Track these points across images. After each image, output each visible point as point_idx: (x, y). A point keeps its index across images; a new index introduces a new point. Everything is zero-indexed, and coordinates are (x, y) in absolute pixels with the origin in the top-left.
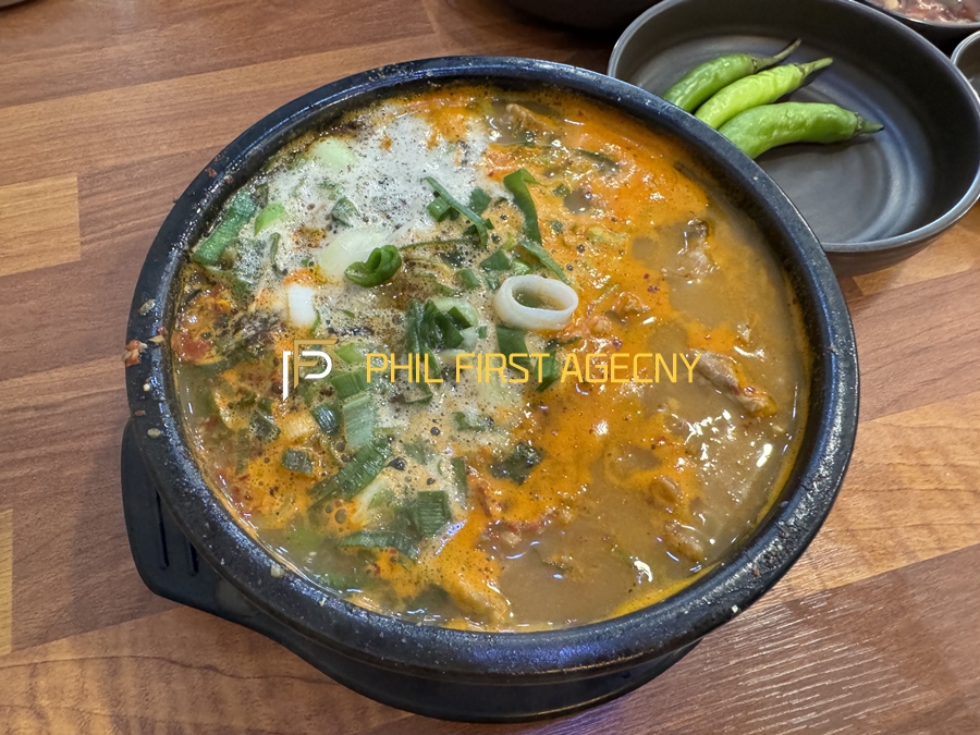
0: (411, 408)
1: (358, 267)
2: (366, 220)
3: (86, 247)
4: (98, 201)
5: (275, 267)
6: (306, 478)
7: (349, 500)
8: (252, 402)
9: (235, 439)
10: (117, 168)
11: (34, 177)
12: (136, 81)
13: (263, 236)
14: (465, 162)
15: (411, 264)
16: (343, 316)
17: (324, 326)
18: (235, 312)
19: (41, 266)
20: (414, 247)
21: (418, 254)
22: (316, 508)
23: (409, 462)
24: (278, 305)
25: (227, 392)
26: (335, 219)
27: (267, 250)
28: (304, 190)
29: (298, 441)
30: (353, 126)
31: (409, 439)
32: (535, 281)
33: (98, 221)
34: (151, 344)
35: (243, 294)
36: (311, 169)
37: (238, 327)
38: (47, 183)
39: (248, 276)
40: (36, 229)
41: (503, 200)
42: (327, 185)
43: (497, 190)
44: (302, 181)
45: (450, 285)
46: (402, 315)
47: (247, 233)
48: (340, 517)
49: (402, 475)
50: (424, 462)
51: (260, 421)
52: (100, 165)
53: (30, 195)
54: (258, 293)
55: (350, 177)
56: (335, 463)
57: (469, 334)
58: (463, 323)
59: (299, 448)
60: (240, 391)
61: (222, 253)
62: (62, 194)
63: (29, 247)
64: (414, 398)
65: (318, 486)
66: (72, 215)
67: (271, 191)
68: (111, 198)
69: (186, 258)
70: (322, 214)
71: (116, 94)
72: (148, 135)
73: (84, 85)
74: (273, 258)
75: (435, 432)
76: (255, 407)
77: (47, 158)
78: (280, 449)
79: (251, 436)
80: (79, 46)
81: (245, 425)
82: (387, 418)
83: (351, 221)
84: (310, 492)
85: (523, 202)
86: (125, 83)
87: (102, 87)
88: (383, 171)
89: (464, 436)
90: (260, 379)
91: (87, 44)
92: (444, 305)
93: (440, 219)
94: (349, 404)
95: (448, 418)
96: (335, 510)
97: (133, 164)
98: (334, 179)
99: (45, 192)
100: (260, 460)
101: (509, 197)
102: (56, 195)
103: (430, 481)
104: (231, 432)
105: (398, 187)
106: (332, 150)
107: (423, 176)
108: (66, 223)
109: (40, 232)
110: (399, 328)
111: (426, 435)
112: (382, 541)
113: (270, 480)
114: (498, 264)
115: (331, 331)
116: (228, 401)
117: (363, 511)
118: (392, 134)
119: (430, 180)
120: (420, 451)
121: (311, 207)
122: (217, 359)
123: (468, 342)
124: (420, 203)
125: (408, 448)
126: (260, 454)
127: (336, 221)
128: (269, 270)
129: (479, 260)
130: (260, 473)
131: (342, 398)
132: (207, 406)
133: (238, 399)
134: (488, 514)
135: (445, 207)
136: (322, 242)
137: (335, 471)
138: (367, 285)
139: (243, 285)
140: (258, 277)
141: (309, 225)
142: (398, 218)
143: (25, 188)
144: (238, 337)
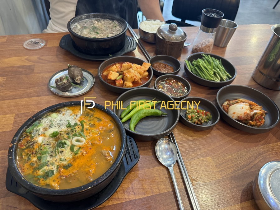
0: (53, 157)
1: (51, 134)
2: (55, 127)
3: (13, 128)
4: (18, 119)
5: (38, 134)
6: (33, 167)
7: (38, 171)
8: (28, 155)
9: (24, 160)
10: (23, 113)
11: (7, 114)
12: (31, 97)
13: (38, 129)
14: (76, 118)
15: (61, 134)
16: (47, 142)
17: (43, 143)
18: (30, 140)
19: (4, 131)
20: (62, 131)
21: (62, 133)
22: (33, 172)
23: (50, 165)
24: (37, 140)
25: (25, 153)
26: (50, 126)
27: (38, 131)
28: (47, 122)
29: (33, 161)
30: (59, 111)
31: (51, 162)
32: (80, 138)
33: (17, 123)
34: (14, 144)
35: (32, 138)
36: (50, 118)
37: (30, 143)
38: (9, 115)
39: (33, 135)
40: (5, 124)
41: (79, 125)
42: (51, 121)
43: (79, 123)
44: (47, 120)
45: (66, 138)
46: (56, 142)
47: (35, 128)
48: (36, 173)
49: (48, 167)
50: (52, 166)
51: (29, 158)
52: (20, 112)
53: (5, 117)
54: (34, 138)
55: (55, 120)
56: (38, 165)
57: (66, 146)
58: (66, 144)
59: (33, 162)
60: (27, 153)
61: (30, 131)
62: (11, 117)
63: (2, 127)
64: (54, 155)
65: (35, 168)
66: (12, 122)
67: (42, 121)
68: (21, 119)
69: (24, 131)
70: (48, 126)
71: (27, 99)
72: (31, 107)
73: (21, 97)
74: (38, 132)
75: (56, 161)
76: (28, 156)
77: (10, 110)
78: (30, 162)
79: (27, 160)
80: (23, 89)
81: (26, 158)
82: (49, 158)
83: (53, 127)
84: (33, 169)
85: (82, 125)
86: (29, 97)
87: (25, 98)
88: (61, 119)
89: (60, 162)
90: (30, 151)
91: (24, 89)
92: (63, 141)
93: (68, 127)
94: (43, 156)
95: (59, 159)
96: (36, 172)
97: (26, 113)
98: (52, 120)
99: (8, 117)
100: (27, 164)
101: (80, 124)
102: (10, 118)
103: (52, 168)
104: (24, 159)
105: (63, 122)
106: (54, 115)
107: (68, 120)
108: (11, 123)
109: (5, 125)
110: (55, 144)
111: (54, 162)
112: (42, 177)
113: (27, 167)
114: (75, 135)
115: (44, 144)
116: (24, 154)
117: (40, 172)
118: (65, 113)
119: (68, 121)
120: (52, 164)
121: (47, 124)
122: (25, 148)
123: (65, 147)
124: (65, 124)
125: (51, 164)
126: (27, 163)
127: (50, 127)
128: (37, 134)
129: (72, 134)
130: (26, 166)
131: (42, 155)
132: (21, 155)
133: (26, 154)
134: (60, 174)
135: (69, 125)
136: (47, 130)
137: (38, 166)
138: (52, 137)
139: (32, 136)
140: (35, 135)
141: (46, 127)
142: (61, 127)
143: (5, 116)
144: (29, 145)
